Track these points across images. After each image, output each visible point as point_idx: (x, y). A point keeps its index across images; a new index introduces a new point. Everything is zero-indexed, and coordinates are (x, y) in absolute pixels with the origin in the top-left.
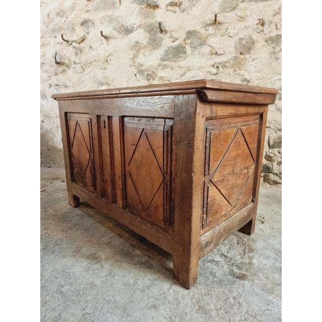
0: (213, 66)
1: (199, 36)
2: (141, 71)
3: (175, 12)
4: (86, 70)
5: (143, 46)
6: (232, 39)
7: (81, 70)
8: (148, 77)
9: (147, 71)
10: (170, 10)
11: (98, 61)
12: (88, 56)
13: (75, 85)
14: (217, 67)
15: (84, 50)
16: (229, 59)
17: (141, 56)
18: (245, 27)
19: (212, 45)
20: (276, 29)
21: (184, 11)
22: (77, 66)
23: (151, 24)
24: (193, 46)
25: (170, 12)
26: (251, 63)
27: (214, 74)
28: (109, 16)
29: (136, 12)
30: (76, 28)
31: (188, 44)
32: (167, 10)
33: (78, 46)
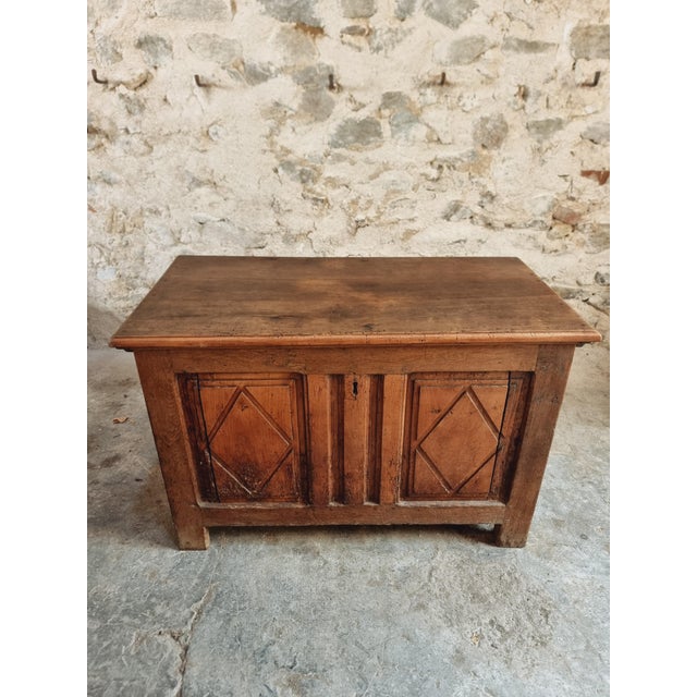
0: (431, 163)
1: (408, 105)
2: (288, 163)
3: (360, 49)
4: (155, 148)
5: (290, 112)
6: (469, 116)
7: (143, 148)
8: (304, 177)
9: (301, 164)
10: (350, 44)
11: (187, 134)
12: (157, 118)
13: (132, 181)
14: (440, 167)
15: (148, 105)
16: (462, 155)
17: (286, 132)
18: (494, 97)
19: (430, 124)
20: (547, 107)
21: (378, 49)
22: (135, 140)
23: (309, 70)
24: (395, 123)
25: (349, 48)
26: (500, 165)
27: (433, 180)
28: (208, 36)
29: (273, 35)
30: (124, 52)
31: (385, 118)
32: (343, 43)
33: (131, 93)
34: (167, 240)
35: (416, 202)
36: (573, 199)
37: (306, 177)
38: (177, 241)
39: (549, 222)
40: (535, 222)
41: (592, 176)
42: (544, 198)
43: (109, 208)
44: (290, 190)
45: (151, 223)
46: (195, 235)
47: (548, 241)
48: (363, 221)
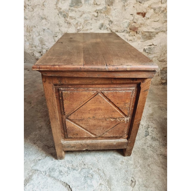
0: (96, 11)
2: (61, 12)
4: (34, 9)
7: (32, 10)
9: (63, 12)
11: (39, 5)
12: (34, 1)
13: (30, 18)
14: (97, 12)
16: (103, 8)
17: (60, 3)
22: (30, 7)
26: (113, 11)
27: (96, 17)
34: (37, 34)
35: (92, 23)
36: (135, 22)
37: (65, 16)
38: (39, 35)
39: (129, 30)
40: (124, 30)
41: (140, 14)
42: (126, 22)
43: (26, 26)
44: (62, 20)
45: (34, 29)
46: (42, 32)
47: (129, 37)
48: (79, 29)
